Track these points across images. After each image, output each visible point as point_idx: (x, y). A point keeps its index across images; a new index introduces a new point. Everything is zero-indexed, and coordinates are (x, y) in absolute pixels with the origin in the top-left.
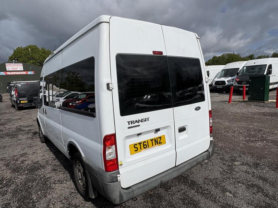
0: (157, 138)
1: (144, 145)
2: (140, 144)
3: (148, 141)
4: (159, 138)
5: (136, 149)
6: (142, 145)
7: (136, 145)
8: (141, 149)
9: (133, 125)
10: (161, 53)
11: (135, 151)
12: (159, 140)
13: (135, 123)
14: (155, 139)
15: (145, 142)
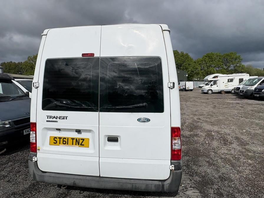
0: (79, 139)
1: (63, 141)
2: (60, 138)
3: (68, 139)
4: (81, 139)
5: (55, 142)
6: (62, 140)
7: (56, 138)
8: (60, 143)
9: (51, 120)
10: (92, 55)
11: (54, 143)
12: (81, 141)
13: (53, 119)
14: (76, 139)
15: (66, 139)
